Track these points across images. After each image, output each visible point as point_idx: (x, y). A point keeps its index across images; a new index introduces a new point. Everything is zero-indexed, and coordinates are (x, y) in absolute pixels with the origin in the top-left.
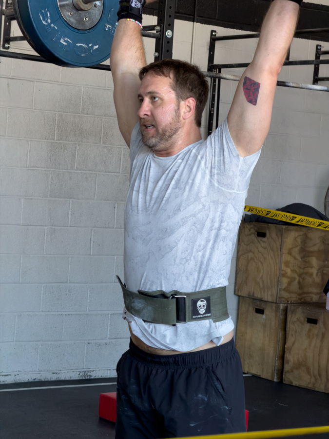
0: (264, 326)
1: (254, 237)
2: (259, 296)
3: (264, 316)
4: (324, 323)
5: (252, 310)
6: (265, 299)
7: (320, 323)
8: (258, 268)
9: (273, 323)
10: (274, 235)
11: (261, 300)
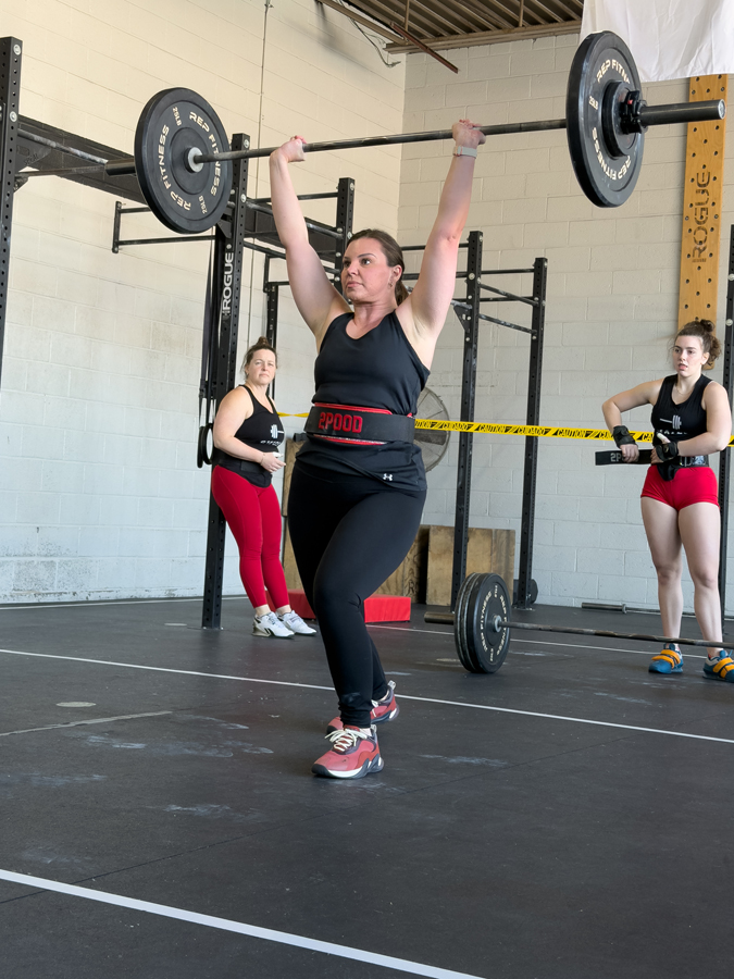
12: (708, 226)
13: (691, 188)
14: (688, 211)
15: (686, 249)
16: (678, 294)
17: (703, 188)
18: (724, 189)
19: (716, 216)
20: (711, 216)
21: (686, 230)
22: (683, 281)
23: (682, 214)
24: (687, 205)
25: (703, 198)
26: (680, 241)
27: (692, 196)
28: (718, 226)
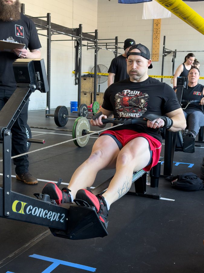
0: (87, 97)
1: (83, 80)
2: (85, 91)
3: (86, 95)
4: (101, 95)
5: (83, 94)
6: (87, 91)
7: (100, 95)
8: (85, 86)
9: (89, 96)
10: (88, 79)
11: (86, 92)
12: (158, 33)
13: (155, 25)
14: (154, 30)
15: (154, 38)
16: (152, 46)
17: (157, 25)
18: (161, 25)
19: (160, 31)
20: (159, 31)
21: (154, 34)
22: (153, 44)
23: (153, 30)
24: (154, 29)
25: (157, 27)
26: (153, 36)
27: (155, 27)
28: (160, 33)
